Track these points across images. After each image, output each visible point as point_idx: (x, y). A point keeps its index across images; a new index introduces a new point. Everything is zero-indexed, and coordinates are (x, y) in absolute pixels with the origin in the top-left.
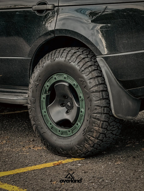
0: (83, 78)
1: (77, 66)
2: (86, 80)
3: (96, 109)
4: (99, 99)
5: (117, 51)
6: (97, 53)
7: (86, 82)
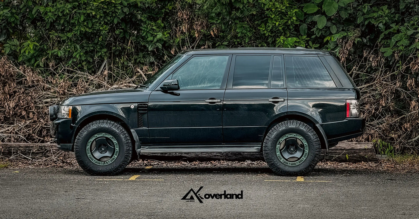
0: (308, 135)
1: (304, 129)
2: (311, 136)
3: (317, 149)
4: (318, 144)
5: (327, 121)
6: (316, 122)
7: (311, 137)
